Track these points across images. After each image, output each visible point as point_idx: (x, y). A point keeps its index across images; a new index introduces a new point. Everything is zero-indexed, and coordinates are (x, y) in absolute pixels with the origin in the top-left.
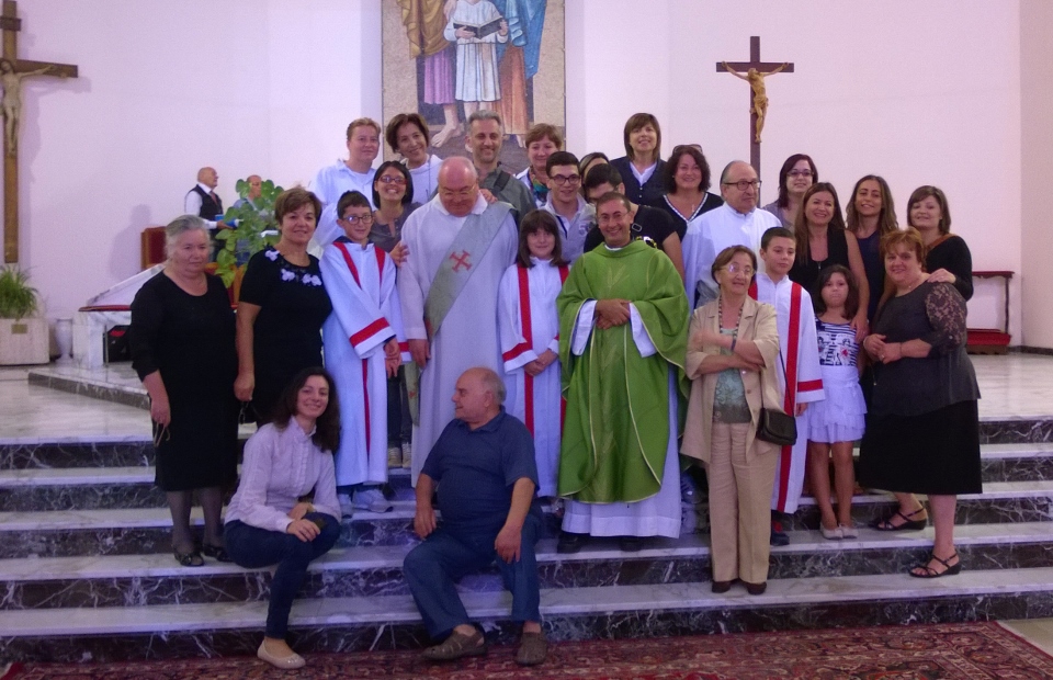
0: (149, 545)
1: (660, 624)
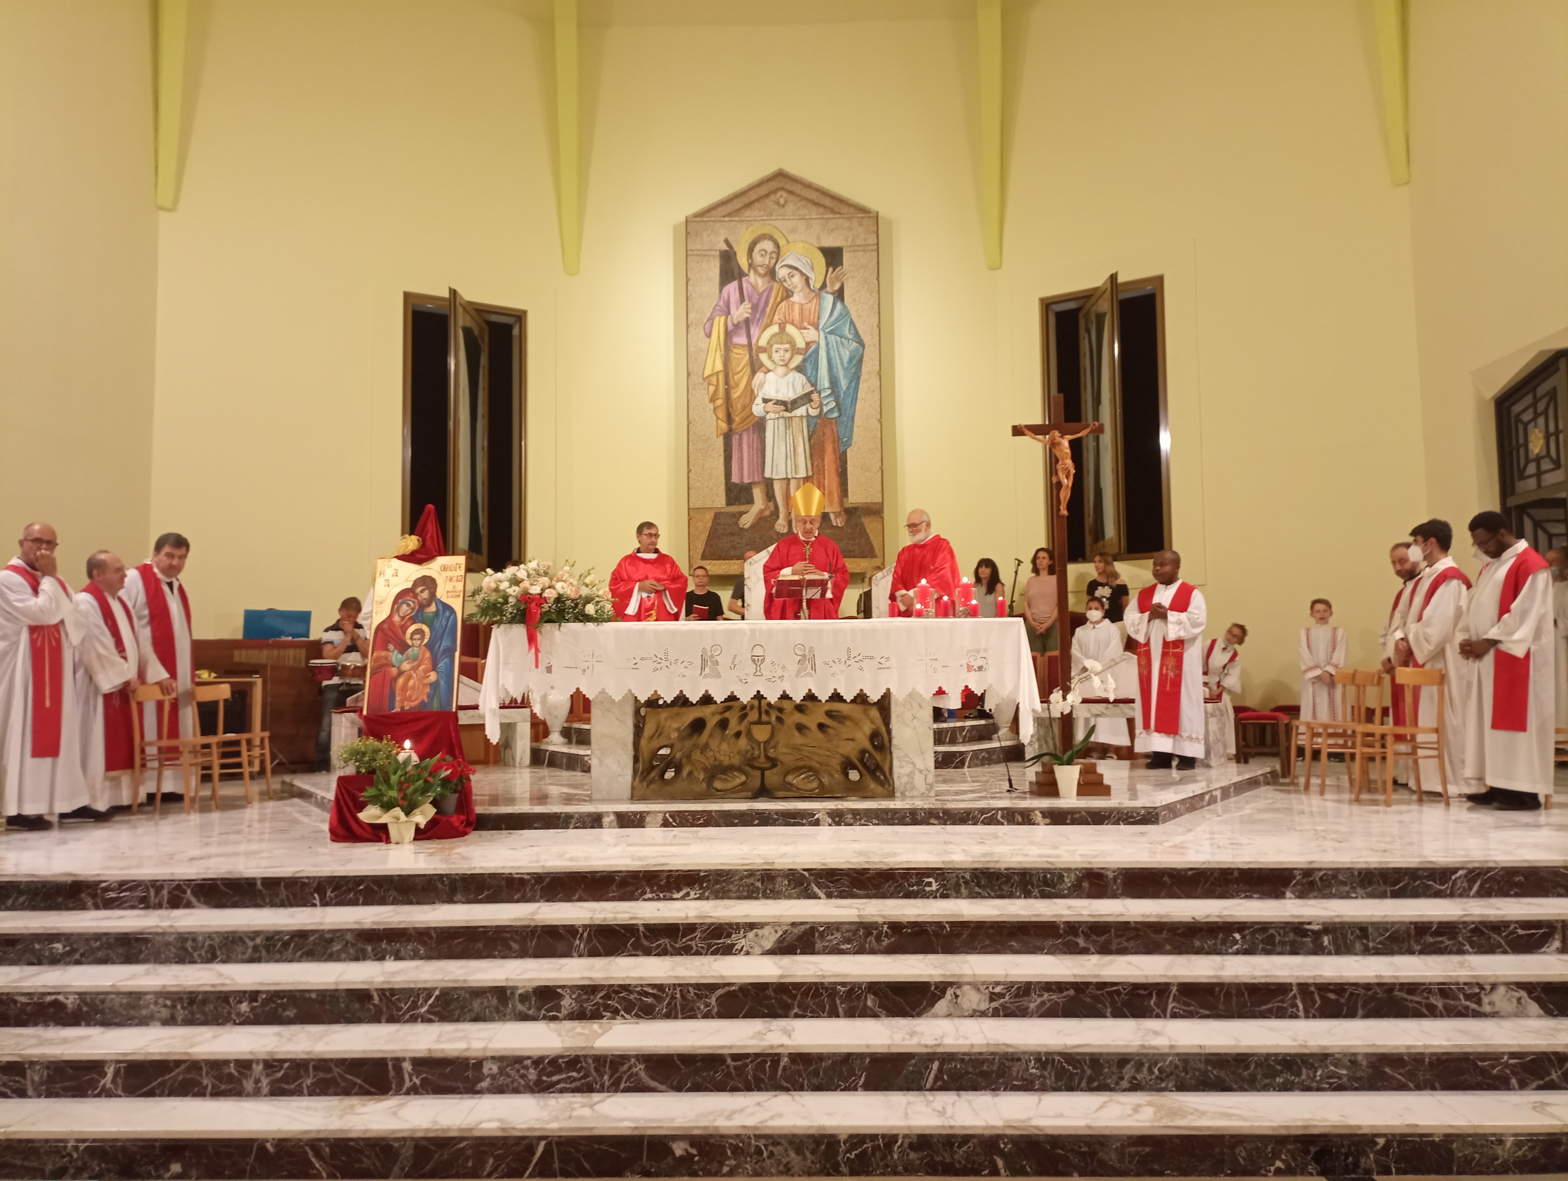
0: (290, 1013)
1: (913, 1156)
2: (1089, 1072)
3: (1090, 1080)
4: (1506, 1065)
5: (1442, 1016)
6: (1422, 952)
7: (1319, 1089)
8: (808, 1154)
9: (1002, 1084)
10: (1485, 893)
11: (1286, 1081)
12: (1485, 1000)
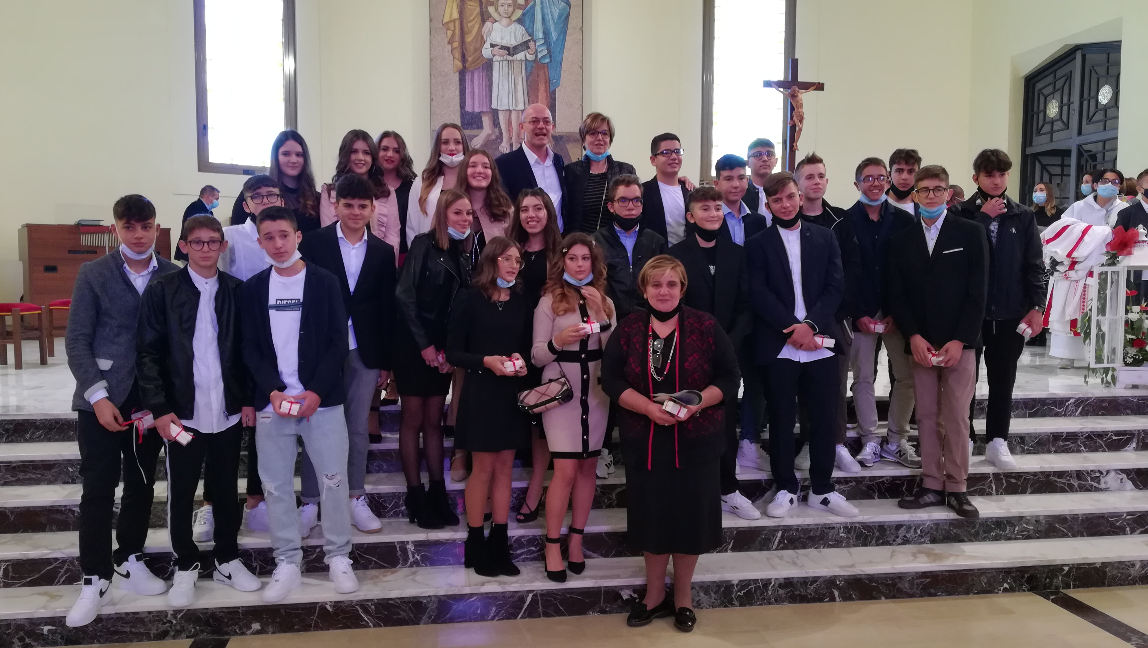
1: (781, 592)
2: (877, 534)
3: (878, 539)
4: (1125, 520)
5: (1077, 491)
6: (1056, 452)
7: (1016, 539)
8: (712, 594)
9: (822, 544)
10: (1085, 413)
11: (997, 535)
12: (1102, 480)
